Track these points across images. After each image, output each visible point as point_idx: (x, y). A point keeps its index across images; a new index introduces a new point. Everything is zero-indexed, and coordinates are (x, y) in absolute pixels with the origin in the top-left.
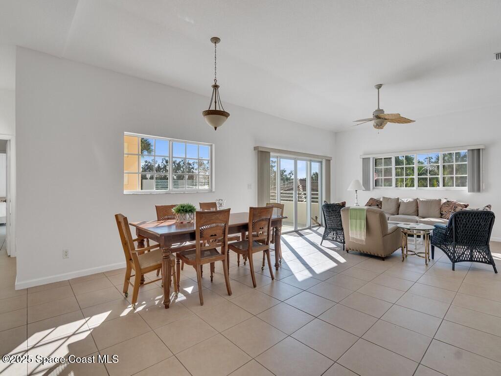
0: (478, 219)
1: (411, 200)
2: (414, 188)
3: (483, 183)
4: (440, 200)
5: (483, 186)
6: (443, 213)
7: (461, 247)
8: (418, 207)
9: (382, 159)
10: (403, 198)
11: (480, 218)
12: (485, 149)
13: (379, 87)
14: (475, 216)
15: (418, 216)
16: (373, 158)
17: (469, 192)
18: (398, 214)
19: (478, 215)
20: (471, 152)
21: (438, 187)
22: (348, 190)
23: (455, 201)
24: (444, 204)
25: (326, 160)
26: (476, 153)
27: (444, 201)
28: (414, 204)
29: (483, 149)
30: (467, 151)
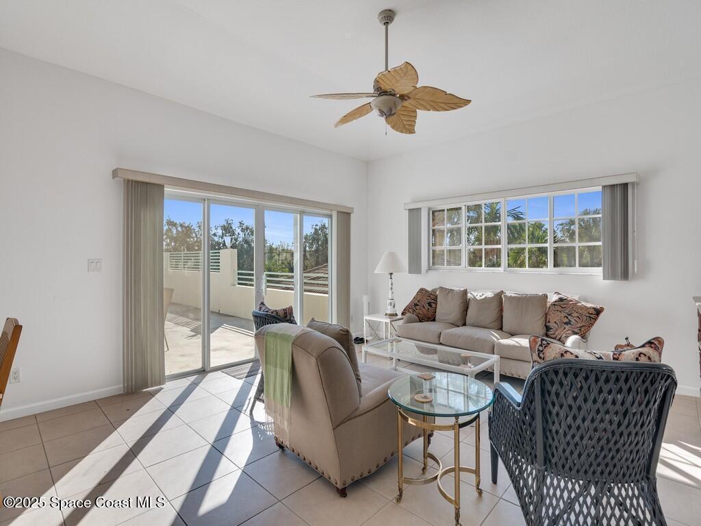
0: (620, 391)
1: (490, 294)
2: (501, 269)
3: (633, 260)
4: (545, 297)
5: (634, 265)
6: (551, 325)
7: (562, 484)
8: (501, 310)
9: (443, 210)
10: (475, 291)
11: (625, 388)
12: (638, 184)
13: (388, 17)
14: (607, 381)
15: (501, 329)
16: (429, 209)
17: (604, 279)
18: (464, 324)
19: (617, 379)
20: (608, 191)
21: (544, 269)
22: (376, 272)
23: (576, 298)
24: (554, 304)
25: (338, 212)
26: (619, 192)
27: (553, 298)
28: (495, 305)
29: (633, 184)
30: (600, 188)
